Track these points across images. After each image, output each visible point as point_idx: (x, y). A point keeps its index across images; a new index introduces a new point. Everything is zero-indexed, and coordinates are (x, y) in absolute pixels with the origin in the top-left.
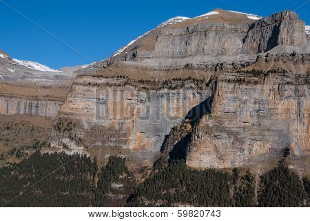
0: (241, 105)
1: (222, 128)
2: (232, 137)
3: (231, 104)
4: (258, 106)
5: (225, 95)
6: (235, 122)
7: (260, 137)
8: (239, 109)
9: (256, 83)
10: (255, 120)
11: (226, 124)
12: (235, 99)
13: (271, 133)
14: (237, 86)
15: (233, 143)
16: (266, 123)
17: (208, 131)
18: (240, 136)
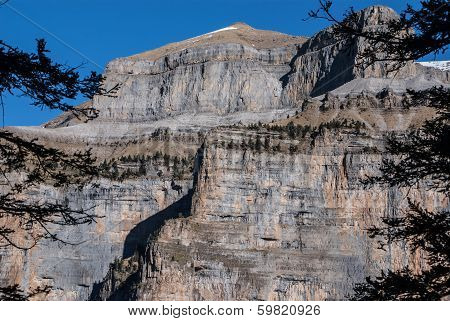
0: (259, 201)
1: (214, 249)
2: (236, 270)
3: (236, 198)
4: (297, 202)
5: (221, 176)
6: (243, 238)
7: (301, 274)
8: (253, 209)
9: (293, 150)
10: (291, 234)
11: (223, 241)
12: (245, 186)
13: (328, 263)
14: (249, 154)
15: (238, 286)
16: (316, 240)
17: (178, 254)
18: (254, 270)
